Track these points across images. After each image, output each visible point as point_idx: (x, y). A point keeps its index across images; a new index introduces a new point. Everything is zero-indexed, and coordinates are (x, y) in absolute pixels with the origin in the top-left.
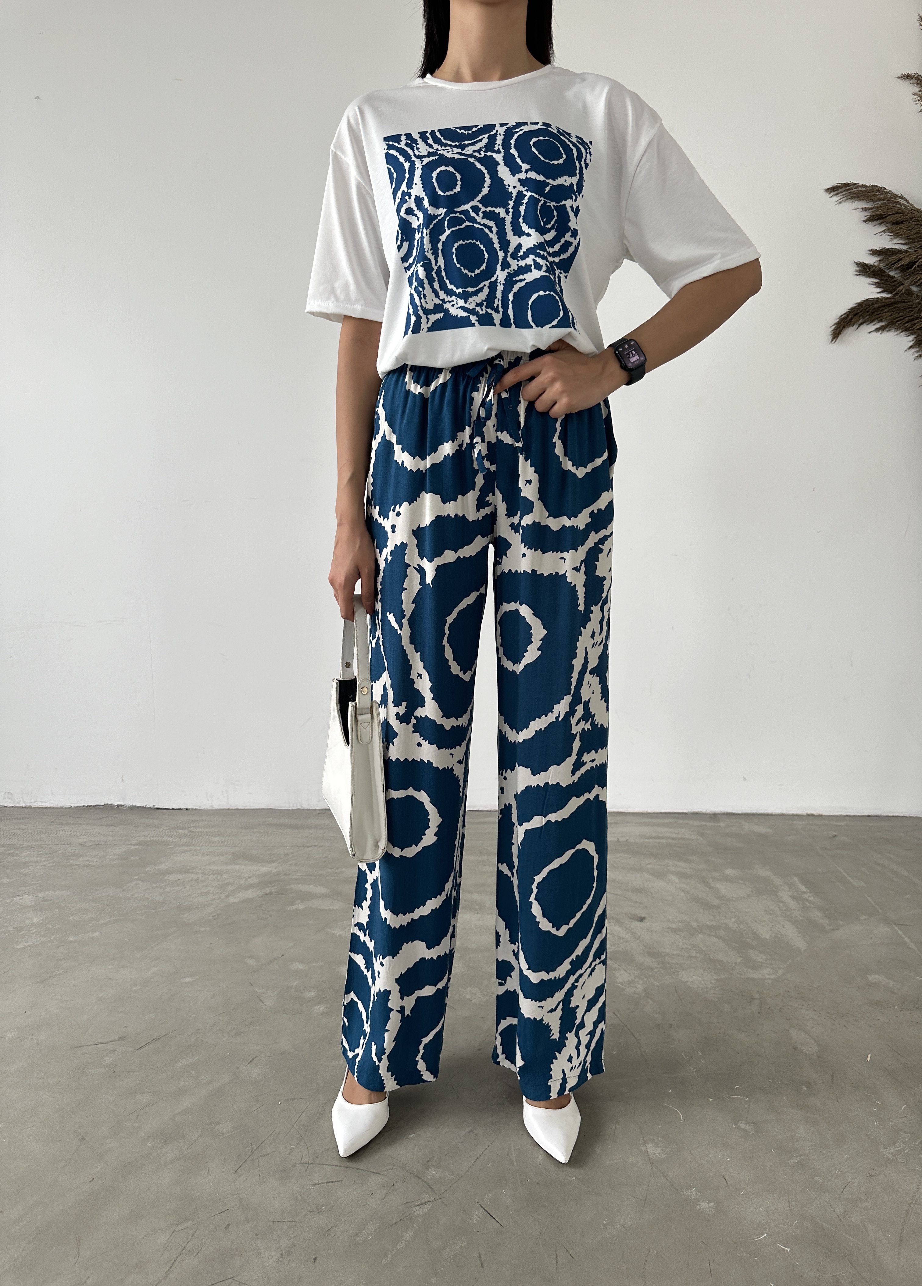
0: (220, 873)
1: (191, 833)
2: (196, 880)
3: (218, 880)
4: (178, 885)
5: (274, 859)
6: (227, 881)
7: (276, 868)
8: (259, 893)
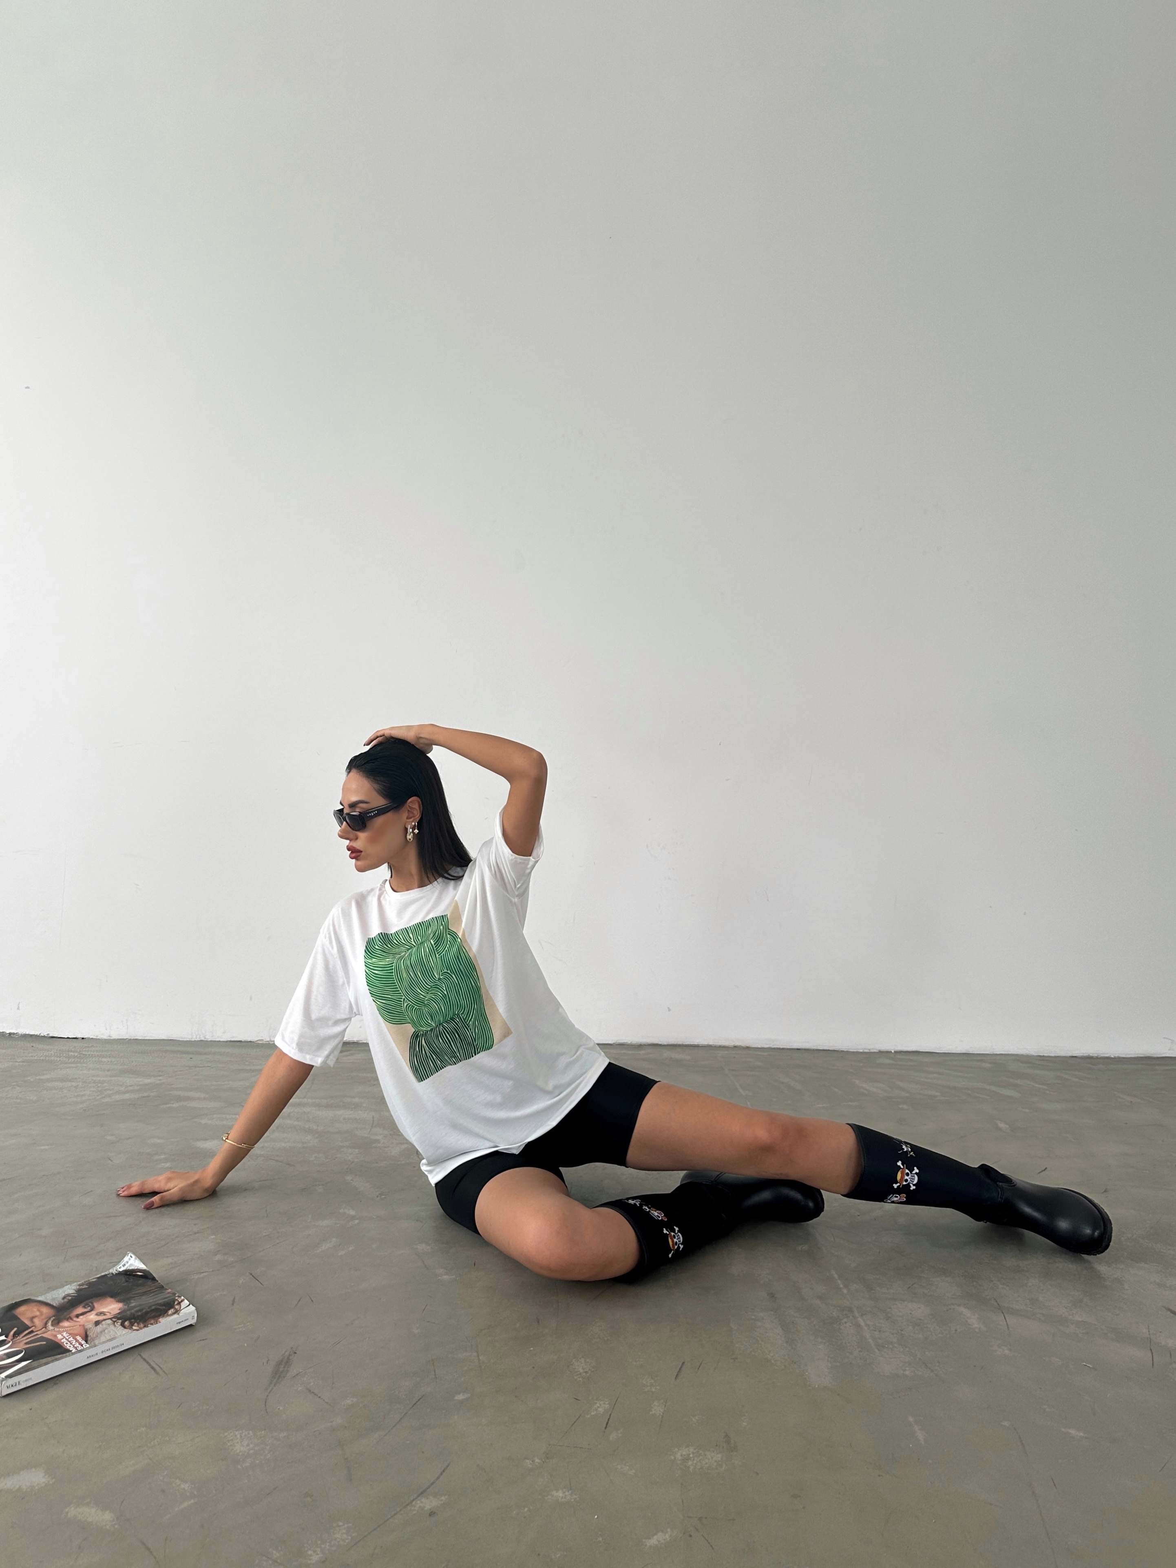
0: (103, 1082)
1: (82, 1055)
2: (75, 1087)
3: (98, 1087)
4: (56, 1089)
5: (161, 1074)
6: (106, 1088)
7: (160, 1080)
8: (136, 1096)
